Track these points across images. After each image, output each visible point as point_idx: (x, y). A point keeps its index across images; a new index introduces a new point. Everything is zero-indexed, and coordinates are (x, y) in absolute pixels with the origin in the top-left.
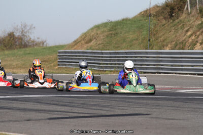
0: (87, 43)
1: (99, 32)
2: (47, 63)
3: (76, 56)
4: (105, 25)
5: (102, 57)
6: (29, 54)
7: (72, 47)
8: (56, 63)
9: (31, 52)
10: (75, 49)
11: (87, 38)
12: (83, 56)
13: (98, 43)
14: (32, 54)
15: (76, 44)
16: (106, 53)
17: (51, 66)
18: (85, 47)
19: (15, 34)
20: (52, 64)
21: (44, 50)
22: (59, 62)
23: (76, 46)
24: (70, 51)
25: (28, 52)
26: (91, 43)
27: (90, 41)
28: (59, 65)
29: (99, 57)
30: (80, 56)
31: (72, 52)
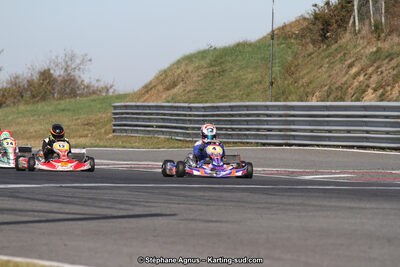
0: (168, 89)
1: (190, 69)
2: (93, 128)
3: (145, 114)
4: (202, 54)
5: (190, 115)
6: (63, 110)
7: (139, 98)
8: (110, 127)
9: (69, 107)
10: (144, 101)
11: (167, 80)
12: (158, 114)
13: (188, 89)
14: (69, 110)
15: (147, 92)
16: (197, 109)
17: (100, 133)
18: (164, 96)
19: (52, 72)
20: (103, 130)
21: (92, 104)
22: (115, 125)
23: (147, 96)
24: (133, 104)
25: (62, 107)
26: (175, 90)
27: (174, 84)
28: (114, 131)
29: (185, 115)
30: (151, 114)
31: (137, 107)
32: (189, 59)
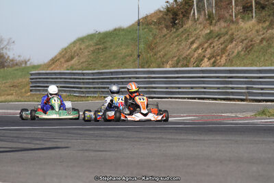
0: (67, 61)
1: (83, 47)
2: (17, 89)
3: (52, 78)
4: (91, 37)
5: (83, 79)
7: (48, 68)
8: (28, 88)
10: (52, 70)
11: (67, 55)
12: (61, 78)
13: (81, 61)
15: (53, 63)
16: (88, 74)
17: (21, 93)
18: (65, 66)
20: (24, 90)
21: (15, 72)
22: (31, 87)
23: (53, 66)
24: (44, 72)
26: (73, 62)
27: (72, 58)
28: (31, 91)
29: (80, 79)
30: (57, 78)
31: (46, 73)
32: (81, 40)
